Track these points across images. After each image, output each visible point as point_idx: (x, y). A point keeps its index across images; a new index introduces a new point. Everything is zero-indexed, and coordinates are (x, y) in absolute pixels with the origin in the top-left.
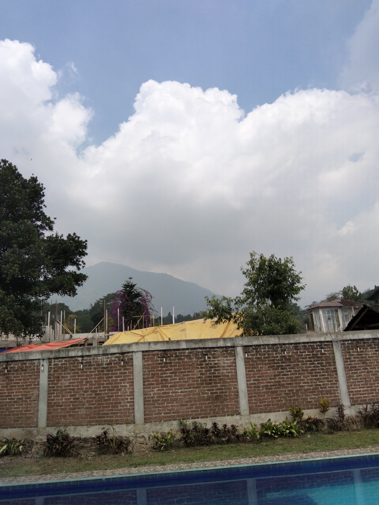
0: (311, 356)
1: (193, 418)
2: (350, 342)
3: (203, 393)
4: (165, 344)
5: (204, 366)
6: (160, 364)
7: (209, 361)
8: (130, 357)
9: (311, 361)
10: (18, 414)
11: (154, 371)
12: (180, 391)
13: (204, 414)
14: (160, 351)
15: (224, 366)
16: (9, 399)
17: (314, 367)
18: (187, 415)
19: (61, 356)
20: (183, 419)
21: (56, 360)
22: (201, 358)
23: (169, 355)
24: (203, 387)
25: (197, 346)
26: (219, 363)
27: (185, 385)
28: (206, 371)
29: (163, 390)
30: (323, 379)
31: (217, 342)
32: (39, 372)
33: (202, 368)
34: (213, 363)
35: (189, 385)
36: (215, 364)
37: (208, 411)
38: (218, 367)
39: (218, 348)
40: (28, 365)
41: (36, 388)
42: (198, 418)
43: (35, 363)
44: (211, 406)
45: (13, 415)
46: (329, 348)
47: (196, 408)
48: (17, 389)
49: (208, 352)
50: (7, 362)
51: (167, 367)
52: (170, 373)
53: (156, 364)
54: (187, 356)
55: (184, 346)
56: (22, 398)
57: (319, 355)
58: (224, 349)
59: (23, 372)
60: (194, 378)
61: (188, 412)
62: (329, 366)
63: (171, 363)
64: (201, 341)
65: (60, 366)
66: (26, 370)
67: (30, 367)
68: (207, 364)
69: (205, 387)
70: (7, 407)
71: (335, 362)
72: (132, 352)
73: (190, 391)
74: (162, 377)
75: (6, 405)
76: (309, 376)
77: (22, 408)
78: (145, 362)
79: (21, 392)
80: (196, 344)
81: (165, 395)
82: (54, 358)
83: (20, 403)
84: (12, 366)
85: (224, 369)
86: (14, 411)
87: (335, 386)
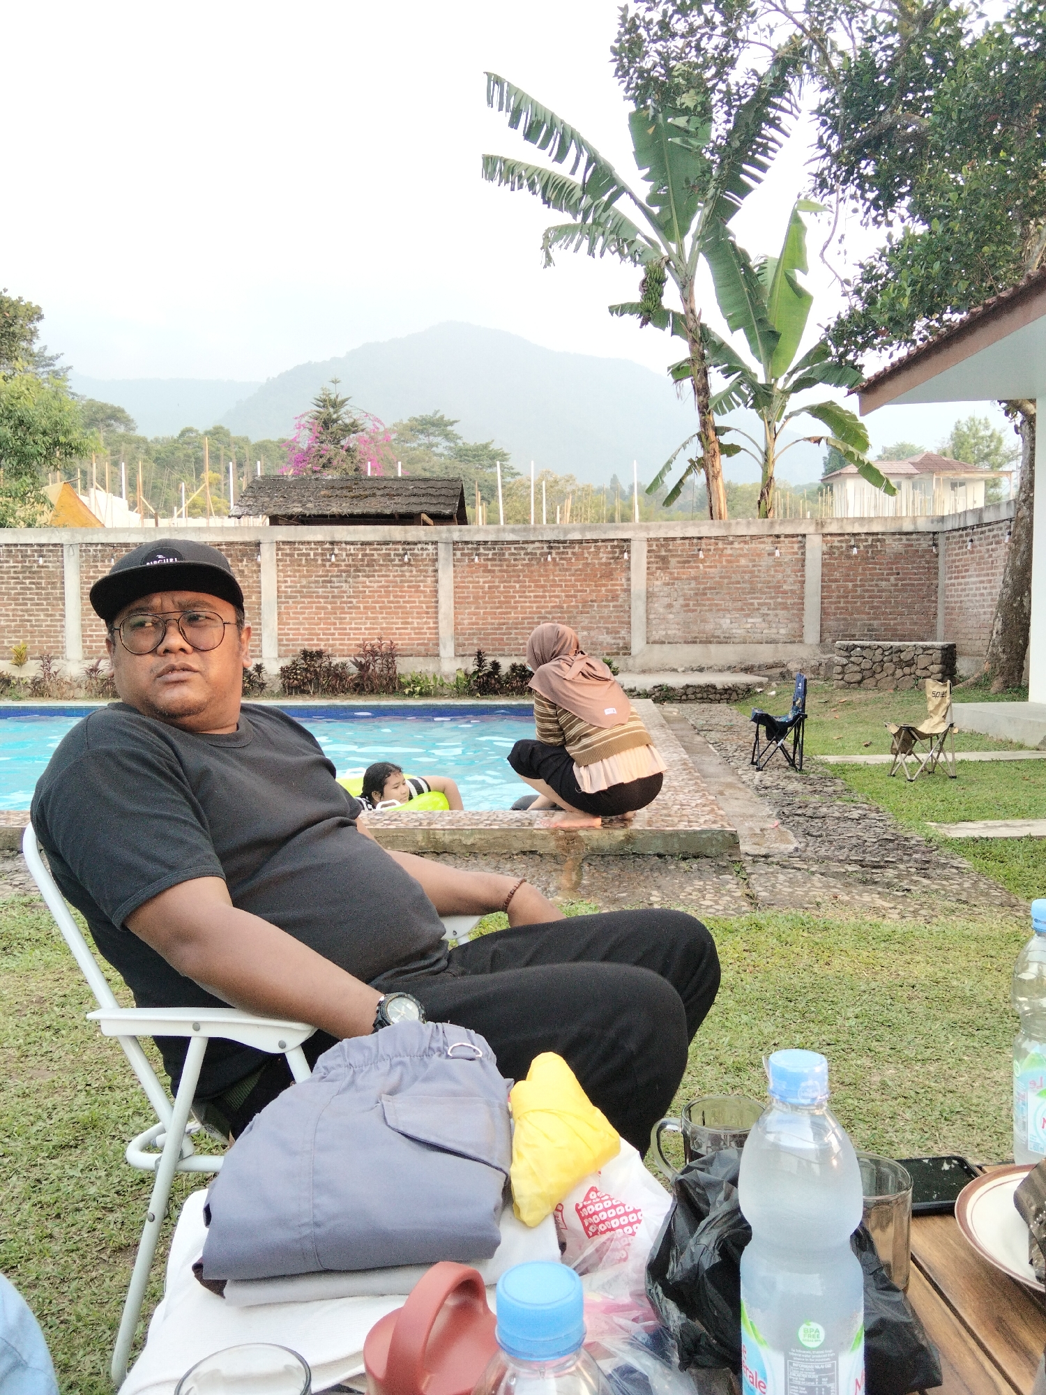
0: (19, 569)
2: (99, 547)
9: (18, 578)
17: (21, 588)
30: (37, 610)
46: (57, 556)
57: (35, 569)
62: (52, 588)
71: (63, 583)
76: (11, 604)
87: (58, 624)
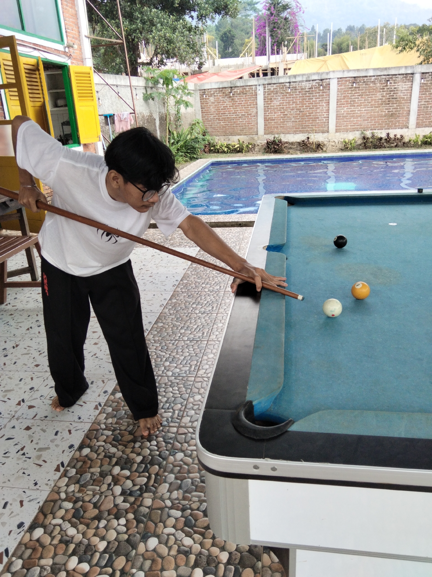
1: (371, 130)
3: (381, 112)
4: (356, 72)
5: (385, 90)
6: (350, 88)
7: (390, 86)
8: (328, 83)
10: (243, 126)
11: (345, 94)
12: (364, 109)
13: (380, 127)
14: (352, 77)
15: (402, 90)
16: (235, 115)
18: (367, 127)
19: (273, 82)
20: (364, 130)
21: (269, 86)
22: (384, 84)
23: (358, 81)
24: (382, 107)
25: (382, 74)
26: (398, 88)
27: (368, 105)
28: (387, 94)
29: (351, 108)
31: (400, 70)
32: (257, 95)
33: (383, 91)
34: (393, 87)
35: (371, 105)
36: (395, 88)
37: (384, 125)
38: (397, 90)
39: (399, 75)
40: (247, 89)
41: (255, 107)
42: (375, 130)
43: (252, 88)
44: (386, 121)
45: (239, 126)
47: (375, 122)
48: (241, 108)
49: (391, 78)
50: (231, 87)
51: (356, 90)
52: (358, 96)
53: (347, 88)
54: (372, 82)
55: (371, 73)
56: (245, 115)
58: (405, 75)
59: (244, 95)
60: (376, 100)
61: (369, 125)
63: (359, 87)
64: (386, 69)
65: (272, 90)
66: (246, 94)
67: (249, 91)
68: (388, 88)
69: (384, 107)
70: (234, 121)
72: (330, 79)
73: (371, 110)
74: (351, 99)
75: (234, 120)
77: (245, 121)
78: (339, 86)
79: (244, 110)
80: (381, 71)
81: (352, 113)
82: (268, 84)
83: (244, 118)
84: (235, 90)
85: (401, 93)
86: (240, 124)
